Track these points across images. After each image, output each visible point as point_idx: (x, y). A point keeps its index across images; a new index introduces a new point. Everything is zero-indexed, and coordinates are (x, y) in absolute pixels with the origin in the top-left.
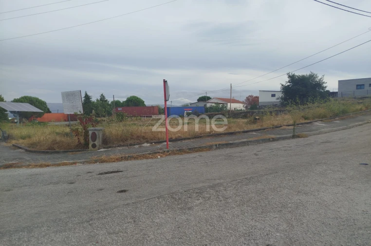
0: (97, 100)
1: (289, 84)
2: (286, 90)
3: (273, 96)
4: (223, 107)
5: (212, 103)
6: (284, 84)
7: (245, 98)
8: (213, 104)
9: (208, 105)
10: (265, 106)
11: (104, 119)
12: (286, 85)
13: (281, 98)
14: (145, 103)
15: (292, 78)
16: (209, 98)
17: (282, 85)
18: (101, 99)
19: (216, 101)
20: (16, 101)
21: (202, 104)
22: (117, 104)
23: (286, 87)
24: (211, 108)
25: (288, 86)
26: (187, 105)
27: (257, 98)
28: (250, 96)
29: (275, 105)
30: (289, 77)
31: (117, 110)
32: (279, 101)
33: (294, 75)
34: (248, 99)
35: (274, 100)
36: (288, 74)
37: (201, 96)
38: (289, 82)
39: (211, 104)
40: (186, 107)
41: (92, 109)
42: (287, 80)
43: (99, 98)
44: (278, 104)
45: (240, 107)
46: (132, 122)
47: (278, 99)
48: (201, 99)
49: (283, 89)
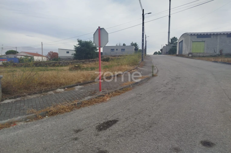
1: (78, 46)
2: (77, 49)
3: (68, 52)
4: (31, 58)
5: (22, 55)
6: (76, 45)
8: (23, 57)
9: (19, 57)
10: (62, 59)
12: (77, 46)
13: (75, 55)
16: (18, 52)
17: (75, 46)
19: (25, 55)
21: (12, 56)
23: (77, 47)
24: (21, 59)
27: (57, 54)
29: (69, 59)
30: (79, 41)
32: (73, 56)
33: (81, 40)
34: (49, 54)
35: (70, 55)
36: (78, 40)
38: (79, 44)
39: (21, 56)
42: (78, 43)
47: (72, 54)
48: (8, 53)
49: (75, 49)
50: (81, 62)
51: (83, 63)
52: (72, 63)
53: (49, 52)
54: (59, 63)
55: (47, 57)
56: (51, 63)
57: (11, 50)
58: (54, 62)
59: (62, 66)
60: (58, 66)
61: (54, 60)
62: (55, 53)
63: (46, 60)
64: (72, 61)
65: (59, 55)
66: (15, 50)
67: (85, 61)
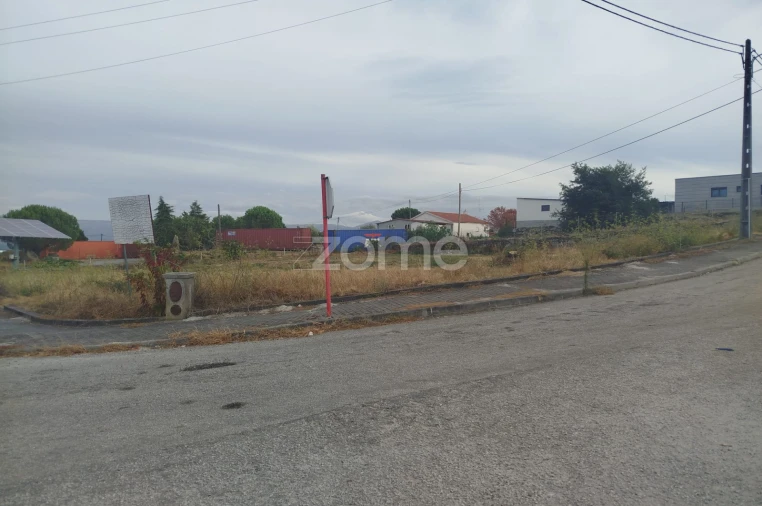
0: (185, 214)
1: (576, 185)
2: (571, 196)
3: (545, 208)
5: (423, 222)
6: (568, 184)
7: (489, 213)
8: (424, 225)
9: (414, 226)
10: (528, 230)
11: (198, 253)
12: (572, 187)
13: (563, 214)
14: (284, 221)
15: (582, 173)
16: (415, 213)
17: (564, 187)
18: (192, 213)
19: (430, 219)
21: (400, 225)
22: (225, 223)
23: (570, 191)
24: (419, 231)
25: (577, 188)
26: (371, 227)
27: (513, 212)
28: (498, 209)
29: (548, 228)
30: (577, 171)
31: (225, 236)
32: (556, 219)
33: (586, 167)
34: (494, 214)
35: (546, 216)
36: (574, 166)
37: (399, 208)
38: (576, 181)
39: (419, 224)
41: (174, 233)
43: (188, 211)
44: (556, 225)
45: (478, 230)
46: (258, 261)
47: (557, 214)
49: (565, 195)
53: (493, 209)
62: (508, 211)
65: (519, 218)
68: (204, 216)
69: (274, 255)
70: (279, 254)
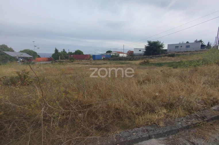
0: (62, 52)
3: (140, 50)
4: (118, 55)
8: (114, 54)
9: (112, 54)
10: (136, 55)
11: (64, 60)
12: (147, 46)
13: (145, 52)
14: (83, 53)
16: (111, 52)
17: (145, 46)
18: (63, 51)
20: (21, 52)
21: (108, 54)
22: (71, 53)
24: (113, 56)
29: (140, 55)
30: (148, 42)
31: (71, 56)
33: (150, 41)
34: (128, 52)
35: (141, 52)
40: (102, 55)
41: (59, 56)
42: (147, 44)
43: (62, 51)
44: (142, 54)
46: (77, 62)
47: (143, 52)
48: (108, 52)
50: (149, 57)
51: (151, 58)
52: (142, 58)
54: (134, 58)
55: (127, 54)
56: (128, 58)
57: (109, 50)
58: (130, 57)
59: (135, 60)
60: (132, 60)
61: (131, 56)
62: (132, 51)
63: (126, 56)
64: (142, 57)
65: (134, 53)
66: (110, 50)
67: (153, 57)
68: (66, 52)
69: (82, 61)
70: (83, 60)
